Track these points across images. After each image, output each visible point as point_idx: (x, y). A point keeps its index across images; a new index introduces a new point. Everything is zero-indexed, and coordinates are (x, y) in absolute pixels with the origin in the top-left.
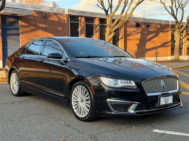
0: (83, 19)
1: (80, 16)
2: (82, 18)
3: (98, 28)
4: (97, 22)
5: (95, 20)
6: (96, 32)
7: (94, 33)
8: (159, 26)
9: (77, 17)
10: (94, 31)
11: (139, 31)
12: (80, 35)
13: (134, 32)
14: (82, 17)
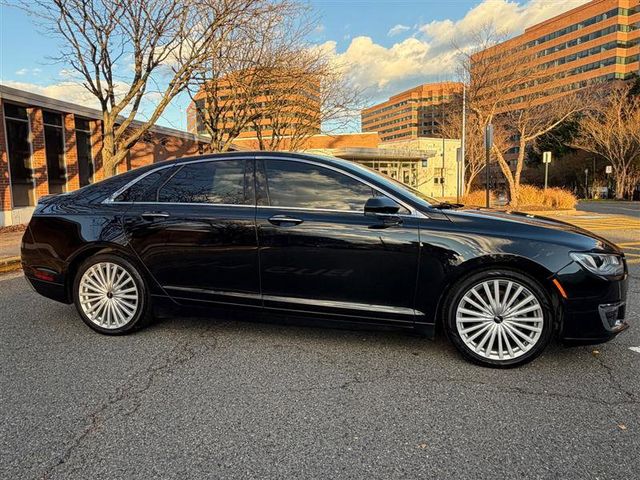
0: (39, 113)
1: (30, 106)
2: (35, 111)
3: (73, 139)
4: (70, 125)
5: (67, 120)
6: (71, 147)
7: (65, 149)
8: (180, 143)
9: (25, 107)
10: (65, 144)
11: (150, 150)
12: (34, 151)
13: (142, 150)
14: (36, 108)
